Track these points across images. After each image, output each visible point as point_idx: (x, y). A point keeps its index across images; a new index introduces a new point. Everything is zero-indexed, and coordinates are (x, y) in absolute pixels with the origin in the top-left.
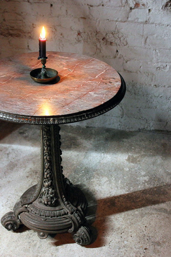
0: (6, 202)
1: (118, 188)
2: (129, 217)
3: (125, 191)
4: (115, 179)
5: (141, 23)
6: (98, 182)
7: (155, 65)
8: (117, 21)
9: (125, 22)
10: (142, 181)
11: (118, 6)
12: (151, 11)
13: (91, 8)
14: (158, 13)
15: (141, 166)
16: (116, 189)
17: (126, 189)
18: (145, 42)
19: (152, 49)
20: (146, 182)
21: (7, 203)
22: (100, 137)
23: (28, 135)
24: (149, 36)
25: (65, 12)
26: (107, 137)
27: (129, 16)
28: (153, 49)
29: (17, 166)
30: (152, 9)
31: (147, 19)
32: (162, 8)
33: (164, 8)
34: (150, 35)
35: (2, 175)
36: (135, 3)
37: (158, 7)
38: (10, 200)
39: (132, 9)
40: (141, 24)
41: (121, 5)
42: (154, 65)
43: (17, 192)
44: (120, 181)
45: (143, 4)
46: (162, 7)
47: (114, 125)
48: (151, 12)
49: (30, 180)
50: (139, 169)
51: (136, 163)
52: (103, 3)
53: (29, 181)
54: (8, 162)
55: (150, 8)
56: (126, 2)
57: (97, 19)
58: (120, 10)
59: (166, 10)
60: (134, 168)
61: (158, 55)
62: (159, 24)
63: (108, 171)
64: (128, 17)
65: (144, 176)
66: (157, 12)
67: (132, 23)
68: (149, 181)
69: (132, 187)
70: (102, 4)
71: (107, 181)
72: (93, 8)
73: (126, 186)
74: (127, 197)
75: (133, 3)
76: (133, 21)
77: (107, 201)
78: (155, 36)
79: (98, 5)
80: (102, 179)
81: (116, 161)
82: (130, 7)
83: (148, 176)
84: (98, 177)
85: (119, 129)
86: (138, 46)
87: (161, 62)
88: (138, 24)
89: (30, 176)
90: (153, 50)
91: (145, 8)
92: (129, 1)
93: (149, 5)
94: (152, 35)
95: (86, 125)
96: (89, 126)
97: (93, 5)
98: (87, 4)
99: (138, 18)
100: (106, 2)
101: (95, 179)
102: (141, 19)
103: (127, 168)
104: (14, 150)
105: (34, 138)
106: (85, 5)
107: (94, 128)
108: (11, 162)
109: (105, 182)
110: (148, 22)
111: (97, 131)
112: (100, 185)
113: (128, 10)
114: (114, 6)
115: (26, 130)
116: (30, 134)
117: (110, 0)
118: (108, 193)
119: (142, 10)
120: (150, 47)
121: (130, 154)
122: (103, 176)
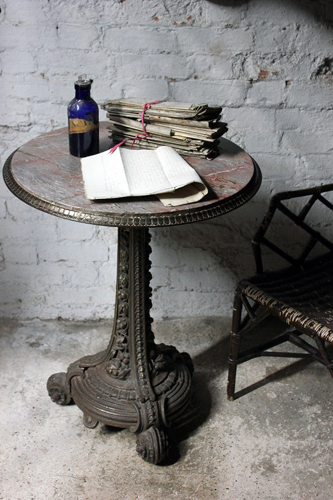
0: (55, 494)
1: (268, 435)
2: (310, 491)
3: (284, 439)
4: (256, 418)
5: (271, 107)
6: (226, 427)
7: (299, 185)
8: (223, 106)
9: (239, 107)
10: (309, 415)
11: (226, 78)
12: (290, 84)
13: (172, 84)
14: (304, 88)
15: (297, 385)
16: (266, 437)
17: (284, 435)
18: (279, 142)
19: (293, 155)
20: (319, 417)
21: (56, 496)
22: (197, 337)
23: (49, 346)
24: (287, 131)
25: (121, 92)
26: (211, 335)
27: (248, 96)
28: (295, 155)
29: (51, 416)
30: (292, 80)
31: (283, 99)
32: (311, 78)
33: (314, 77)
34: (288, 129)
35: (26, 438)
36: (259, 71)
37: (303, 75)
38: (61, 489)
39: (253, 82)
40: (271, 110)
41: (231, 75)
42: (297, 186)
43: (69, 470)
44: (267, 421)
45: (274, 72)
46: (311, 75)
47: (220, 308)
48: (290, 87)
49: (87, 441)
50: (296, 392)
52: (196, 74)
53: (86, 443)
54: (28, 409)
55: (287, 79)
56: (242, 69)
58: (231, 85)
59: (319, 80)
60: (286, 391)
61: (305, 166)
62: (306, 108)
63: (238, 404)
64: (246, 98)
65: (311, 405)
66: (302, 85)
67: (253, 109)
68: (322, 414)
69: (295, 430)
70: (194, 76)
71: (243, 424)
72: (177, 83)
73: (283, 429)
74: (291, 450)
75: (256, 71)
76: (255, 105)
77: (256, 464)
78: (299, 130)
79: (186, 77)
80: (231, 422)
81: (247, 381)
82: (249, 79)
83: (318, 404)
84: (222, 418)
86: (265, 151)
87: (311, 179)
88: (265, 110)
89: (83, 432)
90: (296, 157)
91: (278, 80)
92: (248, 66)
93: (286, 74)
94: (292, 129)
95: (162, 314)
96: (170, 315)
97: (176, 77)
98: (165, 77)
99: (264, 99)
100: (203, 72)
101: (217, 423)
102: (271, 100)
103: (273, 393)
104: (32, 383)
105: (63, 351)
106: (161, 77)
107: (179, 318)
108: (34, 408)
109: (240, 426)
110: (285, 104)
111: (187, 324)
112: (232, 432)
113: (246, 84)
114: (217, 78)
115: (41, 338)
116: (52, 345)
117: (210, 68)
118: (253, 447)
119: (272, 83)
120: (288, 153)
121: (267, 365)
122: (232, 415)
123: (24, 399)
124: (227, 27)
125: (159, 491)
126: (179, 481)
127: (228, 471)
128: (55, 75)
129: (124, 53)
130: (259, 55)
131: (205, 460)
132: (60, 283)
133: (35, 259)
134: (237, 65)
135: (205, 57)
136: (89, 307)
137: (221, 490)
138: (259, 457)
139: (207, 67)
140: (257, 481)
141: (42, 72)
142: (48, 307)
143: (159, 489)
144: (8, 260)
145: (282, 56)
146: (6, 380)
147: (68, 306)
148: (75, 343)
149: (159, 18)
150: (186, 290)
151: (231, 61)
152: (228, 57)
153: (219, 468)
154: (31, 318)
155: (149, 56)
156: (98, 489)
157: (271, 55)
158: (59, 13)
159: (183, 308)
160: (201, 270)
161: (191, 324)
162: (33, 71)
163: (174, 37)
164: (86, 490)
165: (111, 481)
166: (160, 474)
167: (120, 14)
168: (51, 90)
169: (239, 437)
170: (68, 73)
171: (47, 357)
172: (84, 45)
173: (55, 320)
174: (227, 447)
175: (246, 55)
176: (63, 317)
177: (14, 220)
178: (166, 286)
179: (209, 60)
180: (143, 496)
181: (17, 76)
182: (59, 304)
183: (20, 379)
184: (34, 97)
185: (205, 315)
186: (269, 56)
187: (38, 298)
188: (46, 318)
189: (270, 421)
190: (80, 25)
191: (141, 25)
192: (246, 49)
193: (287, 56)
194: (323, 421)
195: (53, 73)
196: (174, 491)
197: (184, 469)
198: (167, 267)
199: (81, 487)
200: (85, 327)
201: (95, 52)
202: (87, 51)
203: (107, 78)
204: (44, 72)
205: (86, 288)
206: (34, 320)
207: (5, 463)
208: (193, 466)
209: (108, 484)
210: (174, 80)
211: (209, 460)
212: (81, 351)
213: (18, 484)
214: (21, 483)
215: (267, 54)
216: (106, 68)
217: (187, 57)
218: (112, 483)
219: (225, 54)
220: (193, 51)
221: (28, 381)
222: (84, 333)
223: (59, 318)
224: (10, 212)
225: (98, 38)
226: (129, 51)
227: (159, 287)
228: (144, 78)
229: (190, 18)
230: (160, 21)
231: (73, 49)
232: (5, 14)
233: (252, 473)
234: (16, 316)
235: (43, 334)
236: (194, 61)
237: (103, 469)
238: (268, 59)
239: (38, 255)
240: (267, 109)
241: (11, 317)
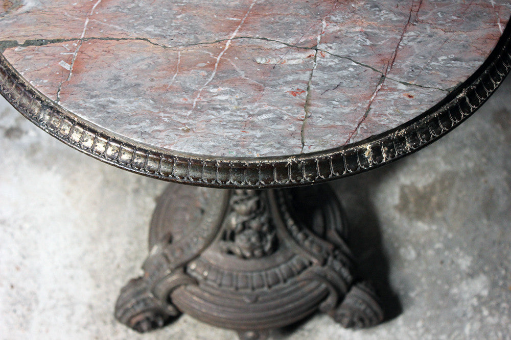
10: (468, 300)
15: (450, 229)
20: (484, 304)
29: (41, 306)
50: (448, 246)
51: (432, 215)
54: (2, 290)
65: (472, 276)
68: (491, 297)
108: (12, 287)
194: (491, 314)
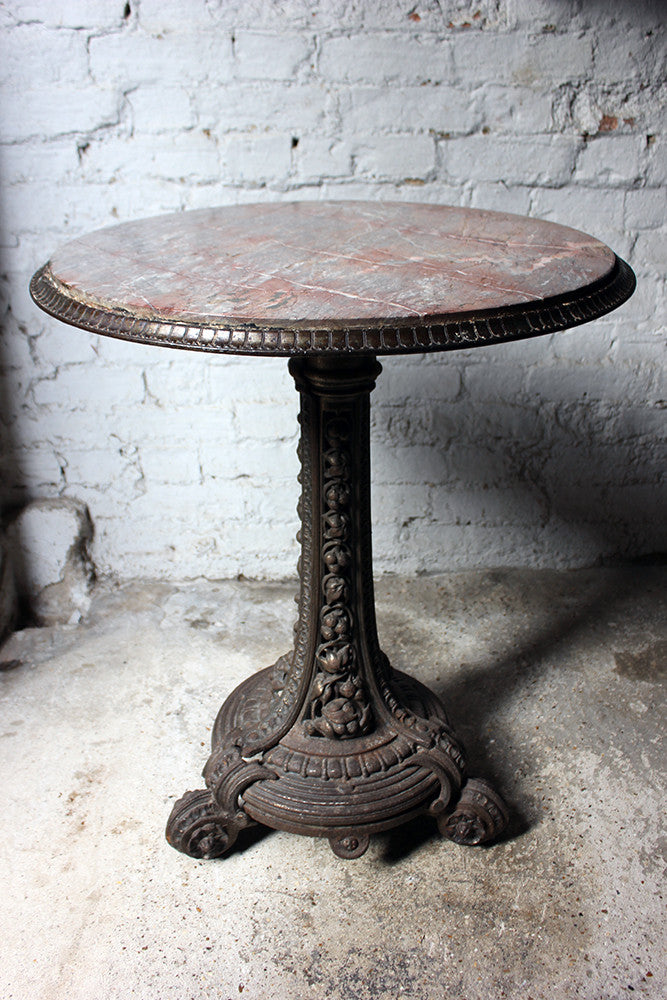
0: (254, 936)
1: (654, 787)
4: (622, 753)
5: (618, 187)
6: (571, 775)
7: (660, 331)
8: (533, 186)
9: (561, 186)
11: (542, 129)
12: (654, 141)
13: (442, 143)
18: (630, 252)
22: (482, 603)
23: (226, 626)
24: (644, 232)
25: (349, 160)
26: (505, 600)
27: (578, 165)
28: (656, 276)
30: (659, 134)
31: (642, 171)
34: (647, 228)
36: (600, 117)
38: (265, 922)
39: (588, 138)
40: (618, 191)
41: (551, 125)
42: (657, 332)
44: (644, 758)
45: (628, 117)
47: (514, 554)
48: (654, 147)
52: (487, 124)
55: (650, 131)
56: (569, 113)
57: (463, 184)
58: (549, 145)
60: (661, 698)
63: (583, 726)
64: (575, 168)
67: (586, 190)
70: (482, 127)
71: (601, 766)
72: (451, 143)
75: (595, 116)
76: (591, 182)
77: (648, 851)
79: (468, 130)
80: (578, 763)
81: (588, 682)
82: (582, 132)
85: (533, 565)
88: (607, 193)
90: (658, 280)
91: (634, 133)
92: (579, 109)
93: (648, 122)
94: (652, 227)
95: (416, 567)
96: (429, 567)
97: (450, 130)
98: (431, 131)
99: (607, 171)
100: (499, 119)
101: (551, 765)
102: (619, 173)
103: (639, 702)
104: (197, 694)
105: (250, 635)
106: (422, 131)
107: (445, 572)
108: (203, 744)
109: (596, 770)
110: (644, 181)
111: (460, 582)
112: (585, 785)
113: (576, 142)
114: (525, 132)
115: (211, 612)
116: (230, 624)
117: (511, 111)
118: (632, 815)
119: (624, 140)
120: (645, 270)
121: (615, 649)
122: (575, 748)
123: (184, 726)
124: (546, 30)
125: (467, 922)
126: (503, 897)
127: (597, 869)
128: (228, 131)
129: (356, 85)
130: (600, 87)
131: (544, 847)
132: (241, 516)
133: (196, 475)
134: (560, 107)
135: (503, 91)
136: (291, 556)
137: (591, 914)
138: (648, 835)
139: (507, 110)
140: (659, 892)
141: (206, 126)
142: (221, 559)
143: (467, 917)
144: (149, 477)
145: (642, 88)
146: (151, 689)
147: (254, 556)
148: (270, 619)
149: (421, 15)
150: (458, 523)
151: (550, 98)
152: (545, 90)
153: (576, 862)
154: (192, 577)
155: (402, 89)
156: (341, 921)
157: (624, 86)
158: (236, 11)
159: (453, 555)
160: (486, 487)
161: (467, 581)
162: (189, 125)
163: (447, 53)
164: (316, 923)
165: (367, 901)
166: (461, 881)
167: (350, 9)
168: (223, 160)
169: (601, 795)
170: (254, 127)
171: (222, 645)
172: (283, 72)
173: (233, 579)
174: (582, 817)
175: (579, 85)
176: (247, 575)
177: (160, 406)
178: (423, 518)
179: (512, 95)
180: (435, 935)
181: (162, 137)
182: (238, 552)
183: (175, 688)
184: (192, 174)
185: (490, 566)
186: (620, 88)
187: (204, 543)
188: (217, 577)
189: (649, 757)
190: (275, 32)
191: (387, 30)
192: (579, 74)
193: (650, 88)
195: (227, 128)
196: (497, 921)
197: (507, 869)
198: (426, 483)
199: (306, 917)
200: (285, 591)
201: (302, 84)
202: (288, 83)
203: (324, 133)
204: (211, 128)
205: (286, 523)
206: (197, 581)
207: (150, 865)
208: (524, 860)
209: (361, 909)
210: (446, 136)
211: (553, 846)
212: (281, 633)
213: (178, 913)
214: (185, 911)
215: (615, 84)
216: (323, 115)
217: (470, 90)
218: (367, 906)
219: (540, 84)
220: (483, 78)
221: (190, 692)
222: (285, 601)
223: (240, 577)
224: (152, 392)
225: (308, 57)
226: (364, 81)
227: (412, 519)
228: (391, 132)
229: (477, 15)
230: (422, 22)
231: (261, 80)
232: (137, 15)
233: (644, 872)
234: (167, 575)
235: (214, 605)
236: (483, 99)
237: (347, 873)
238: (618, 93)
239: (201, 468)
240: (611, 191)
241: (159, 576)
